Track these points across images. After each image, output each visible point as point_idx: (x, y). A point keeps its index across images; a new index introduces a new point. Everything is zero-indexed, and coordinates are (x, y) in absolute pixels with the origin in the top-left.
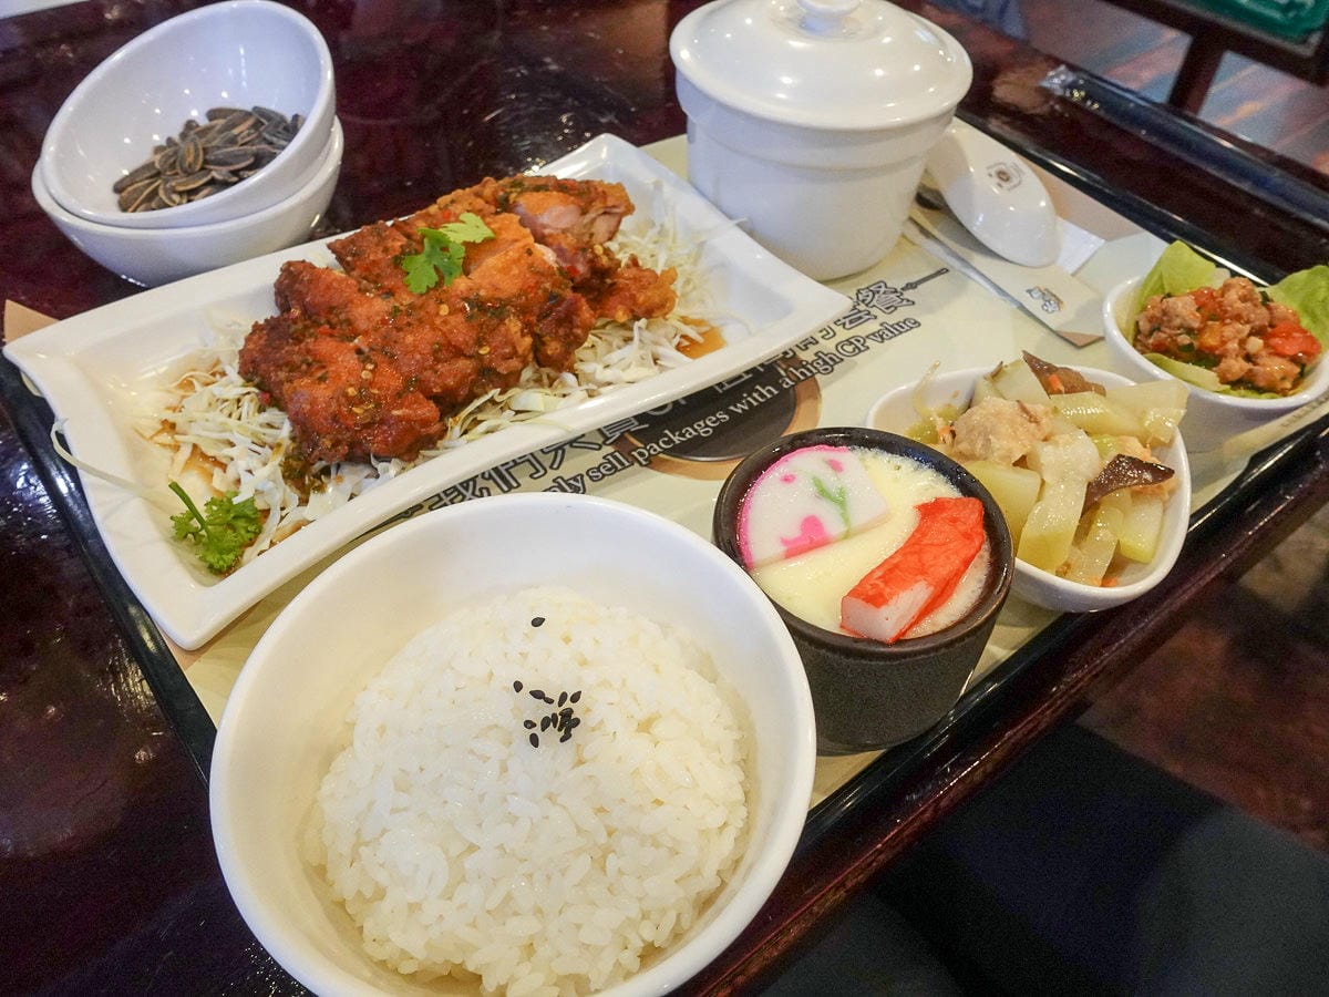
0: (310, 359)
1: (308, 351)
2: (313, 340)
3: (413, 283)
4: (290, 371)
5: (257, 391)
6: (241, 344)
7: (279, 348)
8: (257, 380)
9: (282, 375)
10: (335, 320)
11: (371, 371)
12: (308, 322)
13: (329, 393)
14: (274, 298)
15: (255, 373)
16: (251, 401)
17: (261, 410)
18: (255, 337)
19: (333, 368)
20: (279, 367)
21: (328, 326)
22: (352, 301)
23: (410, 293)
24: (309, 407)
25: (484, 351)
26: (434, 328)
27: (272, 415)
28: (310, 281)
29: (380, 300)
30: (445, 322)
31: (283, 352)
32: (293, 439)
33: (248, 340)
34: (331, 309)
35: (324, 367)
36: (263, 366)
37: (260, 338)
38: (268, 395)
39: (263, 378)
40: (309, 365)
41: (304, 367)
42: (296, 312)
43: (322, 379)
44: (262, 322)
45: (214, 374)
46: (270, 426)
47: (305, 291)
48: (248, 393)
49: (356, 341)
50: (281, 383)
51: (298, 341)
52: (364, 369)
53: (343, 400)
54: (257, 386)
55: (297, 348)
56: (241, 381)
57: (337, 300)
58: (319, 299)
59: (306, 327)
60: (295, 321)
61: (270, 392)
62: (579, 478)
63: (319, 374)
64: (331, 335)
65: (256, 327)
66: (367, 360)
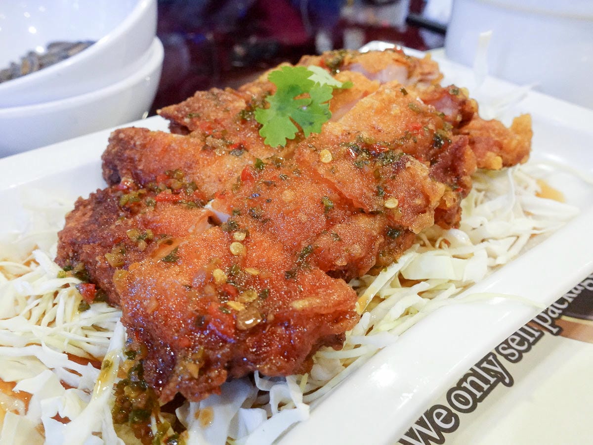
0: (150, 234)
1: (146, 224)
2: (152, 208)
3: (267, 136)
4: (122, 252)
5: (77, 281)
6: (61, 225)
7: (108, 223)
8: (78, 267)
9: (112, 258)
10: (176, 184)
11: (242, 242)
12: (142, 191)
13: (183, 280)
14: (101, 171)
15: (76, 257)
16: (70, 295)
17: (84, 307)
18: (78, 214)
19: (186, 242)
20: (107, 247)
21: (170, 191)
22: (197, 162)
23: (268, 147)
24: (154, 304)
25: (391, 204)
26: (317, 179)
27: (100, 312)
28: (144, 146)
29: (232, 157)
30: (333, 171)
31: (113, 227)
32: (131, 354)
33: (68, 218)
34: (170, 175)
35: (170, 243)
36: (87, 249)
37: (84, 214)
38: (92, 286)
39: (86, 263)
40: (149, 241)
41: (142, 244)
42: (127, 181)
43: (171, 260)
44: (86, 197)
45: (28, 264)
46: (97, 328)
47: (137, 157)
48: (67, 286)
49: (209, 206)
50: (111, 268)
51: (132, 212)
52: (232, 240)
53: (210, 289)
54: (79, 275)
55: (130, 222)
56: (57, 269)
57: (176, 163)
58: (154, 165)
59: (141, 196)
60: (126, 192)
61: (94, 282)
62: (491, 358)
63: (165, 253)
64: (175, 202)
65: (80, 204)
66: (232, 227)
